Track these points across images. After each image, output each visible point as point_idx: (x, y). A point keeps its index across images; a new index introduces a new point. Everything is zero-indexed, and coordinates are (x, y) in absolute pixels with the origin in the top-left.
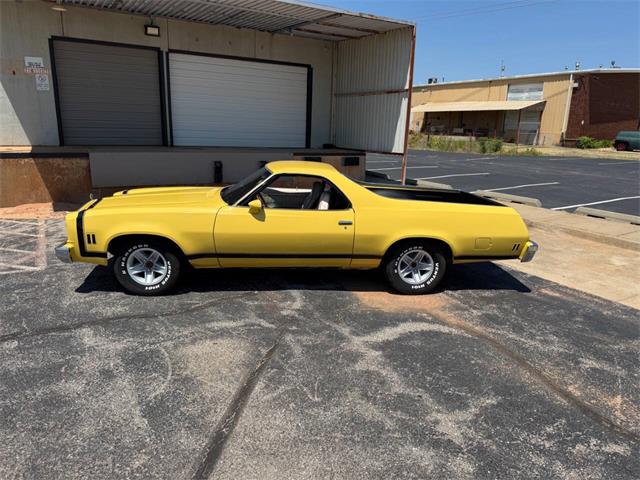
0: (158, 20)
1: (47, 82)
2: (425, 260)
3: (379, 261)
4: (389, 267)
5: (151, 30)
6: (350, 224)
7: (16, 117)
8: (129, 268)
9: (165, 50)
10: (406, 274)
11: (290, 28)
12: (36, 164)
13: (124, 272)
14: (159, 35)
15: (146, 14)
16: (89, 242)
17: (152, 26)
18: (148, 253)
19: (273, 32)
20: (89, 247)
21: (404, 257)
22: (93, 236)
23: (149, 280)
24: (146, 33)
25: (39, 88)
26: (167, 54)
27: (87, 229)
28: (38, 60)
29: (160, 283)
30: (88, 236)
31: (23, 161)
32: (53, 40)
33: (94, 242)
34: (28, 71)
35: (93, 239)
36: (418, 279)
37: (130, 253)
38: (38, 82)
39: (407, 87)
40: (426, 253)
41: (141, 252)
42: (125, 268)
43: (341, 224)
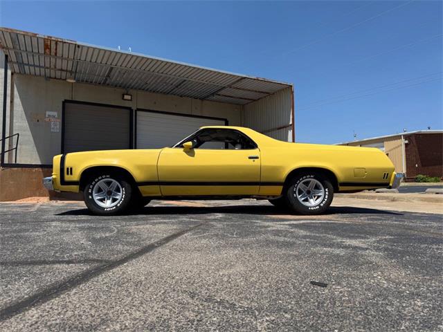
0: (131, 91)
1: (58, 127)
2: (317, 187)
3: (281, 188)
4: (289, 192)
5: (126, 97)
6: (257, 158)
7: (35, 148)
8: (94, 195)
9: (134, 108)
10: (303, 199)
11: (213, 94)
12: (43, 171)
13: (90, 197)
14: (131, 100)
15: (124, 87)
16: (68, 174)
17: (127, 94)
18: (109, 183)
19: (203, 99)
20: (68, 178)
21: (300, 185)
22: (71, 169)
23: (108, 204)
24: (123, 98)
25: (52, 130)
26: (136, 111)
27: (67, 164)
28: (55, 114)
29: (116, 206)
30: (68, 169)
31: (34, 170)
32: (65, 102)
33: (71, 174)
34: (47, 120)
35: (70, 171)
36: (313, 203)
37: (96, 183)
38: (52, 126)
39: (291, 123)
40: (317, 181)
41: (104, 182)
42: (91, 194)
43: (250, 158)
